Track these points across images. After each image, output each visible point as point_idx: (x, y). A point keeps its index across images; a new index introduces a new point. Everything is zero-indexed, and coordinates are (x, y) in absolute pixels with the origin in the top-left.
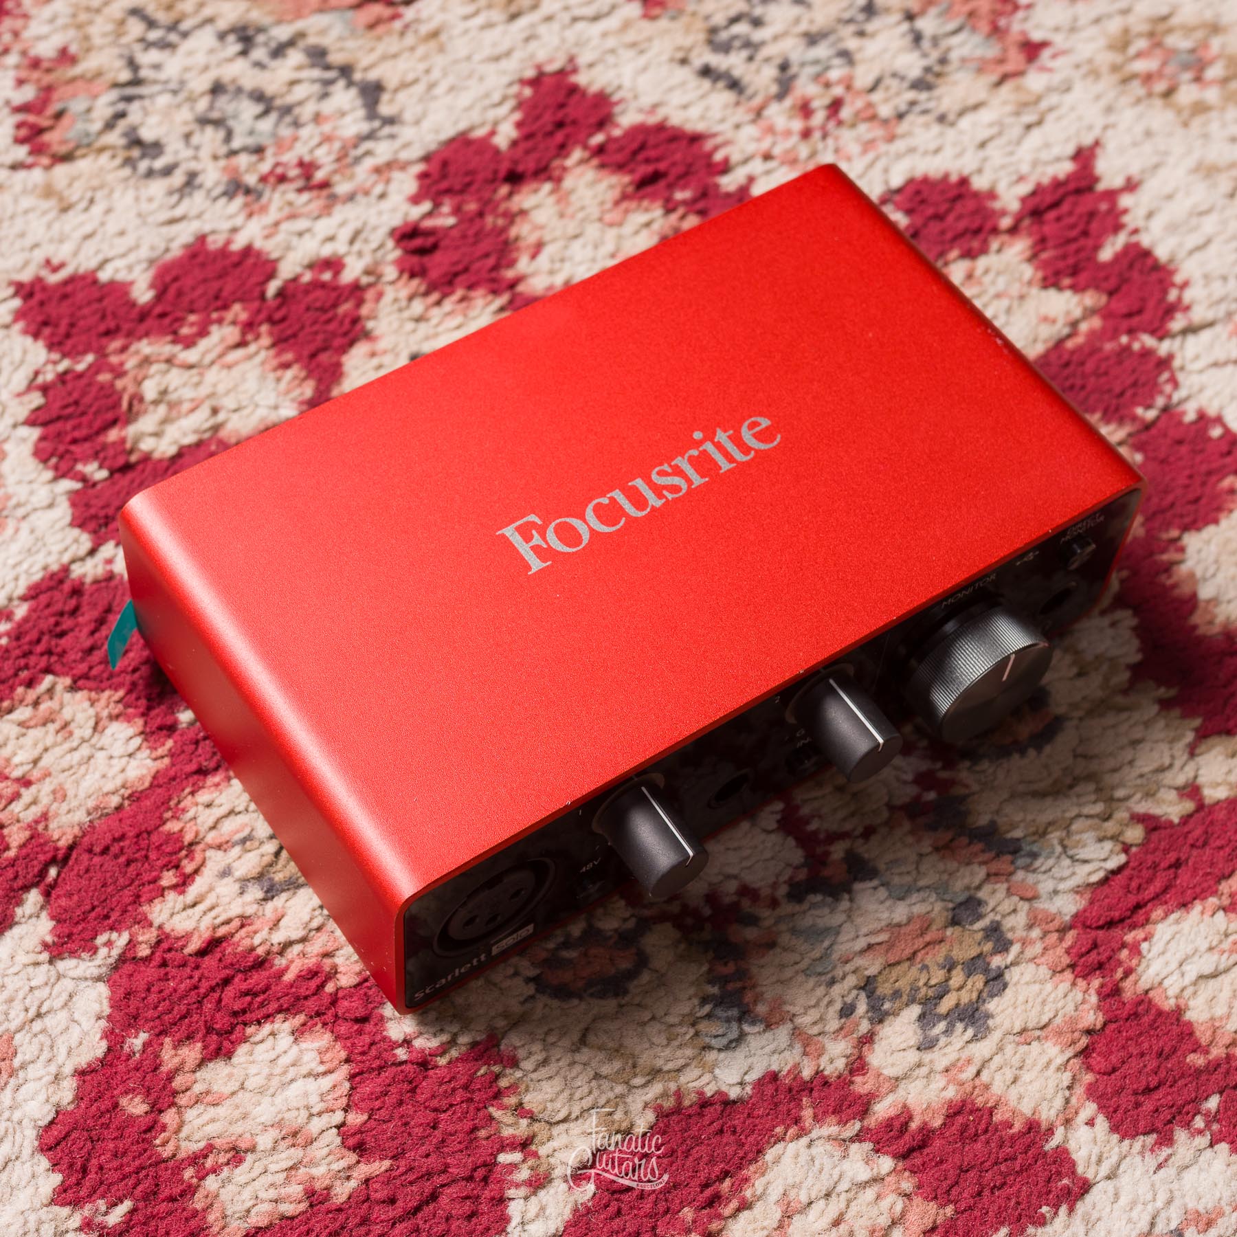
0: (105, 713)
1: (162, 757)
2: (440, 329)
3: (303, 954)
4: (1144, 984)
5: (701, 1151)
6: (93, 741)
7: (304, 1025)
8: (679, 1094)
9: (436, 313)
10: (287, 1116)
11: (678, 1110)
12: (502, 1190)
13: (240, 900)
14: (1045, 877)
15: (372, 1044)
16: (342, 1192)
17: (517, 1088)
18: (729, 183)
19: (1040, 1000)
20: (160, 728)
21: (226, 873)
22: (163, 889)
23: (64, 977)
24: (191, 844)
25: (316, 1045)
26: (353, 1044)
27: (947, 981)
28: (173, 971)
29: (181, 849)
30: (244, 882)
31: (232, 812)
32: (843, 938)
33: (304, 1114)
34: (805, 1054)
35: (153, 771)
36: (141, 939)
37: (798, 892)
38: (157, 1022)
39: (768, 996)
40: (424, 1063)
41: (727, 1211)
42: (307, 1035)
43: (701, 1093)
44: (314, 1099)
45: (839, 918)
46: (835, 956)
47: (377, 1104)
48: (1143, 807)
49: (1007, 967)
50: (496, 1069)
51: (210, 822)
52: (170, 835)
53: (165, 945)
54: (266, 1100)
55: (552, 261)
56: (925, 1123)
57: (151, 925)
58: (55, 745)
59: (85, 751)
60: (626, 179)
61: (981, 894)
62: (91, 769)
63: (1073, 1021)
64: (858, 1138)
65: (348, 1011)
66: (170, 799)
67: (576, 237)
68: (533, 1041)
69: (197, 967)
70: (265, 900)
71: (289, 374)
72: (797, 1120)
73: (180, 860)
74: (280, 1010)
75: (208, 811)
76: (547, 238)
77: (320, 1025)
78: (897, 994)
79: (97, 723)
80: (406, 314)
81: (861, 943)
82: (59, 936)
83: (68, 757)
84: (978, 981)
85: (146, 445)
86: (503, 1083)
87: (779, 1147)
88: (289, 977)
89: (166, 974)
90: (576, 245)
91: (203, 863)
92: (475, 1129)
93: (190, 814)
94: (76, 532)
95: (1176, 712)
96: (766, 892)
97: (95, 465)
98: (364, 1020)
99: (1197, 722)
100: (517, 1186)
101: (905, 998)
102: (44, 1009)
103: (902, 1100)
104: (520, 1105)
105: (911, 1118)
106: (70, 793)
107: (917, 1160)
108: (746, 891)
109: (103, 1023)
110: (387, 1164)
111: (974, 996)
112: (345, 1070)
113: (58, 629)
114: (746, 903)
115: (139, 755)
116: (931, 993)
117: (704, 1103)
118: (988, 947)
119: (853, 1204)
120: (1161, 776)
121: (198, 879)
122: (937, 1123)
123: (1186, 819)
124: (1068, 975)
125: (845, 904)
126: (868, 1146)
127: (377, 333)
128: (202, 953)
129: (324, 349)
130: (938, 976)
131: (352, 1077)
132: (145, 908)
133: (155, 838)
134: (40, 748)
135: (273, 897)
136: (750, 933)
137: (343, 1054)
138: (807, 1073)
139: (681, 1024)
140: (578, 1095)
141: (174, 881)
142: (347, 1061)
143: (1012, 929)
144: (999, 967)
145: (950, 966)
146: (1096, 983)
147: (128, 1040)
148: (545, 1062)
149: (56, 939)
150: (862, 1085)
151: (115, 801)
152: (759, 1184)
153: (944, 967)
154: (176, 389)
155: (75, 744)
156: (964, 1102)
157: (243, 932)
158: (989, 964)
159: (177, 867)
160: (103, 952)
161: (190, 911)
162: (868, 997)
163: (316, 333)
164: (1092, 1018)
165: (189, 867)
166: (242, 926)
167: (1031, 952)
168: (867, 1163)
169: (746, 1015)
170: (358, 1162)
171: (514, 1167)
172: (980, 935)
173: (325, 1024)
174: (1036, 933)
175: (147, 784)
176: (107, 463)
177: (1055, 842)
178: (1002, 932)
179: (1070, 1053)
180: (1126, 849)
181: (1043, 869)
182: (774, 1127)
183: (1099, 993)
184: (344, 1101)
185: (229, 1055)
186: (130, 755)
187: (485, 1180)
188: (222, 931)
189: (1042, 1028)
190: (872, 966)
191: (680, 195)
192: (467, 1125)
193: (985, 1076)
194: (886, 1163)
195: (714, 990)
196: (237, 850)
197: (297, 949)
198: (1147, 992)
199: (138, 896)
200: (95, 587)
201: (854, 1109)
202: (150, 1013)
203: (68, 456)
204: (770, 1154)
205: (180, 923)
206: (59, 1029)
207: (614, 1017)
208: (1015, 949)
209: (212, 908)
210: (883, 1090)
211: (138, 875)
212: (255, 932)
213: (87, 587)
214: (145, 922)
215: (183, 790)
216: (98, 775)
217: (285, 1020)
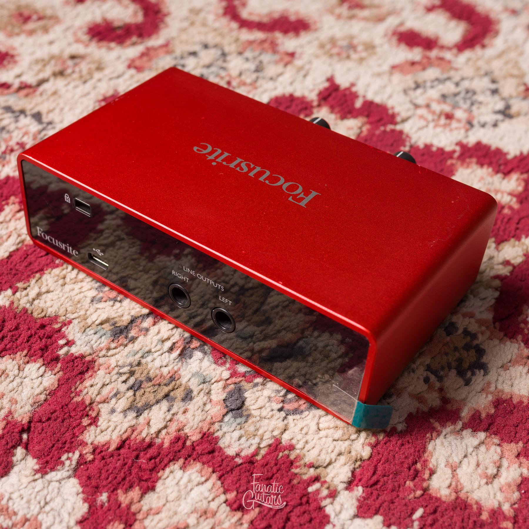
0: (21, 362)
3: (168, 433)
6: (20, 375)
7: (184, 463)
13: (126, 420)
15: (222, 460)
17: (300, 456)
20: (52, 360)
21: (113, 411)
22: (85, 427)
23: (51, 481)
24: (91, 404)
25: (195, 469)
28: (108, 460)
29: (86, 407)
30: (125, 412)
31: (104, 385)
35: (57, 379)
36: (84, 452)
38: (110, 485)
40: (251, 461)
41: (426, 476)
42: (188, 467)
44: (207, 494)
47: (238, 485)
50: (286, 452)
51: (96, 392)
52: (78, 403)
53: (98, 451)
57: (87, 444)
62: (24, 387)
64: (464, 428)
65: (203, 450)
66: (71, 388)
69: (119, 455)
70: (137, 416)
72: (433, 428)
73: (88, 412)
74: (170, 461)
75: (92, 388)
77: (192, 461)
79: (19, 367)
82: (42, 464)
83: (11, 385)
86: (292, 457)
87: (432, 443)
88: (166, 444)
89: (106, 462)
91: (99, 411)
92: (290, 481)
93: (85, 392)
98: (212, 452)
100: (324, 499)
102: (48, 499)
104: (306, 463)
106: (19, 399)
109: (81, 496)
110: (257, 510)
112: (215, 476)
115: (46, 375)
121: (100, 418)
122: (492, 412)
126: (470, 430)
128: (119, 448)
131: (220, 478)
132: (81, 437)
133: (70, 406)
135: (141, 415)
137: (210, 470)
141: (89, 421)
142: (214, 472)
147: (97, 499)
148: (308, 443)
149: (41, 466)
151: (43, 397)
152: (433, 461)
155: (12, 379)
157: (135, 433)
159: (87, 415)
160: (67, 463)
161: (105, 433)
166: (133, 431)
168: (474, 437)
171: (318, 491)
173: (194, 460)
175: (56, 386)
182: (426, 434)
184: (221, 489)
185: (153, 488)
186: (42, 376)
187: (308, 502)
188: (124, 437)
192: (286, 480)
194: (482, 435)
196: (114, 401)
197: (164, 432)
199: (74, 434)
202: (105, 483)
204: (430, 447)
205: (102, 439)
206: (60, 506)
209: (115, 428)
211: (70, 424)
212: (141, 432)
214: (83, 444)
215: (76, 383)
216: (29, 388)
217: (175, 464)
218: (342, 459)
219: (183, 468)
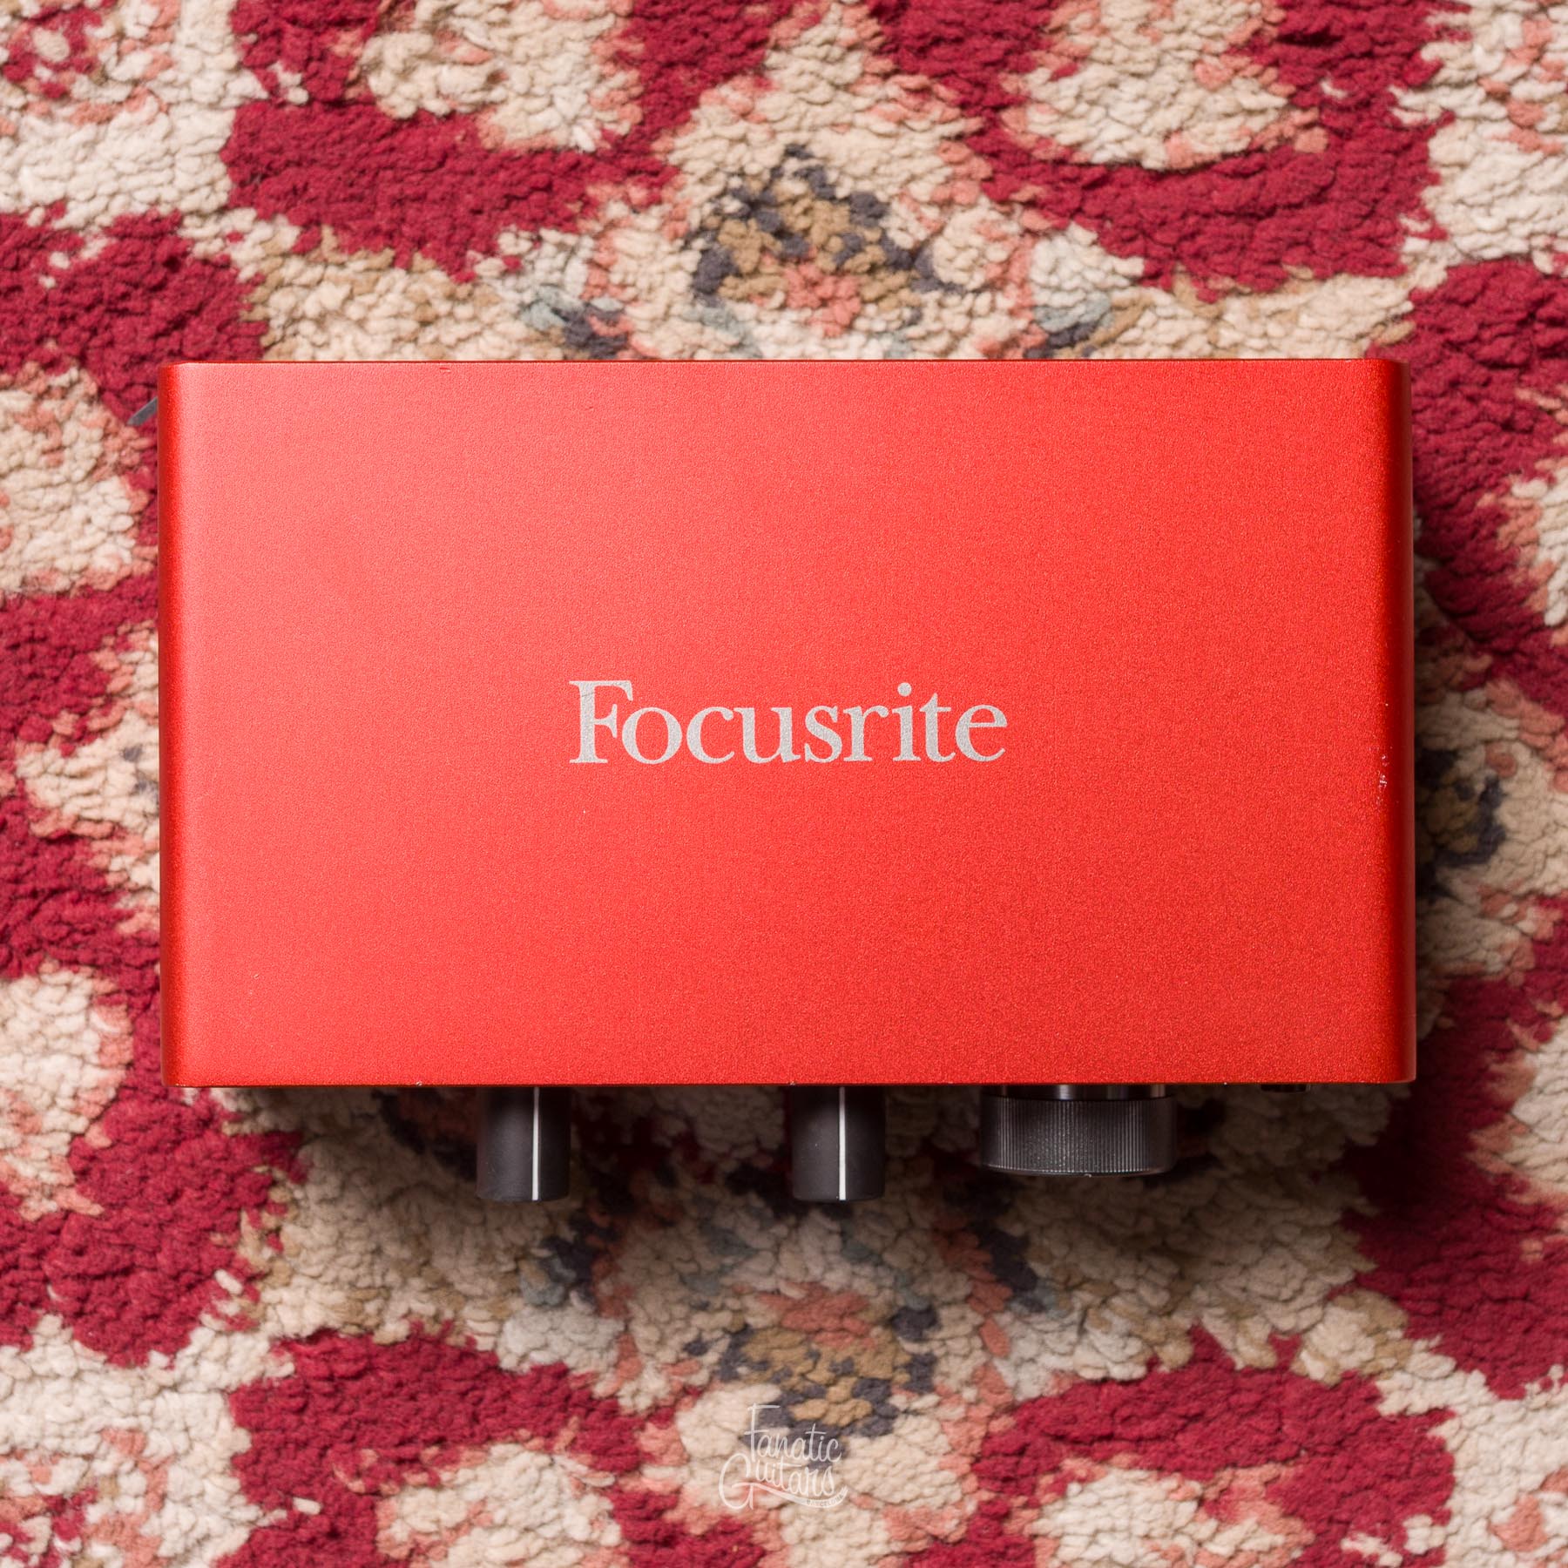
0: (112, 458)
1: (145, 559)
2: (860, 119)
4: (1041, 1525)
5: (428, 1403)
6: (80, 487)
7: (108, 995)
8: (448, 1327)
9: (872, 90)
10: (27, 1089)
11: (438, 1342)
12: (199, 1309)
13: (124, 802)
14: (1034, 1336)
16: (36, 1208)
17: (287, 1210)
18: (1412, 106)
19: (910, 1473)
21: (131, 754)
22: (52, 733)
24: (114, 695)
25: (107, 1026)
26: (145, 1054)
27: (828, 1385)
29: (97, 695)
30: (144, 781)
32: (754, 1265)
33: (46, 1099)
34: (616, 1366)
35: (125, 572)
37: (743, 1181)
39: (625, 1278)
40: (208, 1119)
41: (412, 1480)
42: (104, 1009)
43: (471, 1341)
44: (66, 1089)
45: (761, 1242)
46: (727, 1281)
47: (129, 1136)
48: (1215, 1325)
49: (906, 1412)
50: (279, 1174)
51: (149, 682)
52: (96, 668)
53: (16, 805)
54: (16, 1058)
55: (1078, 97)
56: (682, 1523)
57: (13, 771)
58: (34, 467)
59: (63, 495)
60: (1277, 15)
61: (945, 1314)
62: (57, 525)
63: (929, 1516)
64: (602, 1491)
66: (123, 621)
67: (1137, 76)
68: (337, 1169)
69: (35, 854)
71: (622, 77)
72: (550, 1435)
73: (90, 707)
74: (93, 964)
76: (1097, 54)
77: (124, 1006)
78: (764, 1364)
79: (96, 468)
80: (830, 71)
81: (767, 1284)
83: (39, 493)
84: (863, 1407)
85: (378, 83)
86: (276, 1195)
87: (512, 1448)
88: (126, 928)
90: (1131, 87)
91: (120, 721)
92: (213, 1229)
93: (135, 656)
94: (220, 168)
95: (1355, 1239)
96: (707, 1157)
97: (298, 78)
99: (1367, 1266)
100: (217, 1315)
101: (769, 1374)
103: (677, 1481)
104: (277, 1231)
105: (674, 1506)
106: (16, 545)
107: (646, 1553)
108: (689, 1143)
110: (96, 1210)
111: (845, 1421)
112: (120, 1074)
113: (121, 305)
114: (676, 1158)
115: (120, 538)
116: (799, 1387)
117: (467, 1353)
118: (902, 1377)
119: (545, 1555)
120: (1268, 1304)
121: (98, 742)
122: (696, 1530)
123: (1251, 1372)
124: (964, 1464)
125: (780, 1230)
126: (607, 1505)
127: (775, 77)
128: (48, 841)
129: (690, 64)
130: (821, 1374)
131: (121, 1088)
132: (18, 745)
133: (77, 662)
134: (14, 460)
136: (657, 1194)
137: (128, 1056)
138: (600, 1390)
139: (506, 1251)
140: (341, 1260)
141: (70, 730)
142: (129, 1065)
143: (947, 1375)
144: (895, 1409)
145: (844, 1370)
146: (986, 1495)
148: (332, 1201)
150: (651, 1438)
151: (61, 583)
152: (464, 1474)
153: (835, 1371)
154: (465, 16)
155: (57, 479)
156: (742, 1526)
157: (106, 844)
158: (890, 1395)
159: (83, 714)
161: (64, 781)
162: (730, 1346)
163: (695, 31)
164: (950, 1527)
165: (95, 724)
166: (110, 837)
167: (945, 1412)
168: (592, 1523)
169: (584, 1284)
170: (71, 1186)
171: (226, 1295)
172: (903, 1359)
173: (130, 1006)
174: (969, 1394)
175: (108, 586)
176: (314, 82)
177: (1078, 1305)
178: (931, 1371)
179: (897, 1547)
180: (1152, 1363)
181: (1040, 1327)
182: (523, 1426)
183: (980, 1507)
184: (97, 1110)
185: (9, 979)
186: (111, 533)
187: (190, 1287)
188: (84, 829)
189: (887, 1504)
190: (759, 1315)
191: (1327, 87)
192: (206, 1222)
193: (786, 1515)
194: (612, 1534)
195: (568, 1234)
198: (1035, 1536)
199: (21, 724)
200: (198, 268)
201: (620, 1461)
203: (272, 43)
204: (498, 1449)
205: (45, 791)
207: (441, 1196)
208: (930, 1399)
209: (89, 794)
210: (666, 1459)
211: (35, 698)
212: (120, 853)
213: (188, 261)
214: (10, 764)
215: (143, 620)
216: (60, 536)
217: (92, 977)
218: (337, 1297)
219: (99, 1001)
